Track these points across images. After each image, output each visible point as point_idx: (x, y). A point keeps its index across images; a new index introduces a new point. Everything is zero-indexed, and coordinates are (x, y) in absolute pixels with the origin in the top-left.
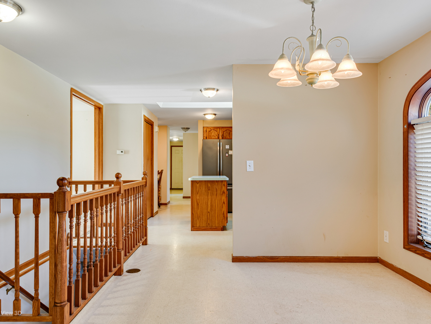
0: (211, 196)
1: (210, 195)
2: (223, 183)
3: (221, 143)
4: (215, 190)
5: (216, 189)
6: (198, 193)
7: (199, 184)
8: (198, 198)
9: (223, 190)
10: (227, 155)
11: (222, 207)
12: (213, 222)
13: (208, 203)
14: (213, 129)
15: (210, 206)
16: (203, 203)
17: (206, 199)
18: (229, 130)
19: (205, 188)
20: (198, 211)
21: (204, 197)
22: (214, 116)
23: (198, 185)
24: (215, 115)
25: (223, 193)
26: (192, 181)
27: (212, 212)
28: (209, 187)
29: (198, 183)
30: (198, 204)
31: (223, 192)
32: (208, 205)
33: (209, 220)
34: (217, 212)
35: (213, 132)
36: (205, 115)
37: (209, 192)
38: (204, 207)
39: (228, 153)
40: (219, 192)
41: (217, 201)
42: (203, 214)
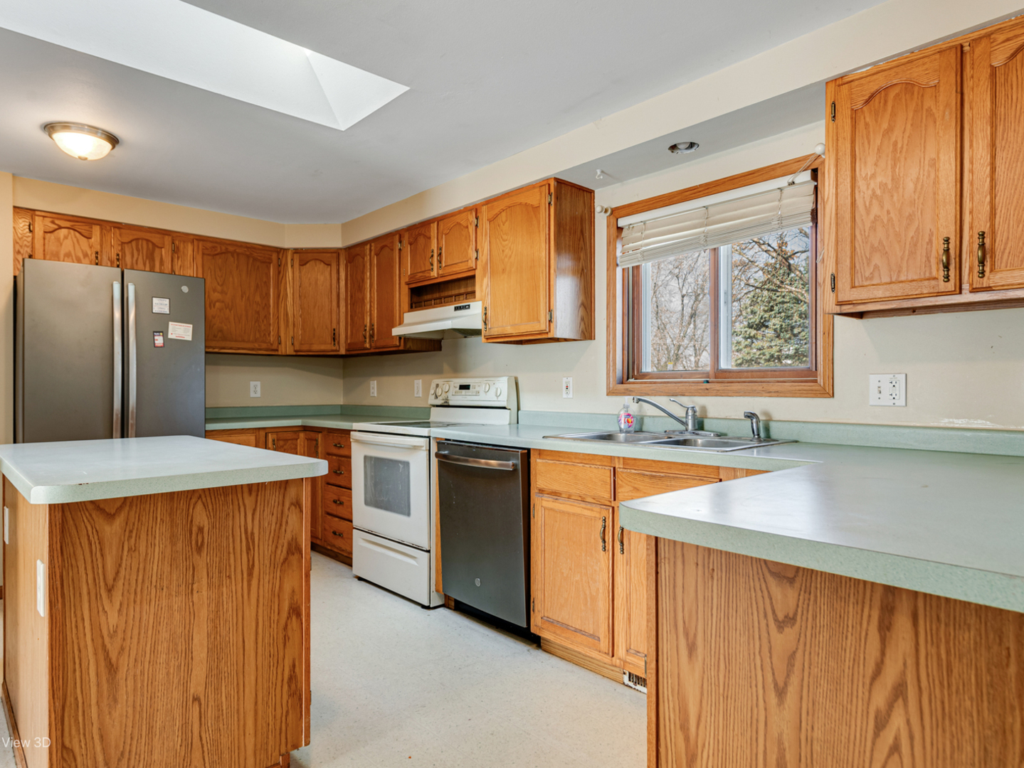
0: (210, 586)
1: (205, 581)
2: (292, 492)
3: (131, 289)
4: (241, 545)
5: (250, 538)
6: (109, 591)
7: (119, 522)
8: (113, 618)
9: (289, 536)
10: (159, 340)
11: (286, 639)
12: (226, 756)
13: (189, 638)
14: (68, 224)
15: (204, 655)
16: (153, 651)
17: (177, 615)
18: (148, 241)
19: (173, 540)
20: (116, 714)
21: (164, 603)
22: (107, 146)
23: (112, 530)
24: (114, 140)
25: (290, 552)
26: (63, 507)
27: (217, 690)
28: (201, 530)
29: (110, 517)
30: (112, 669)
31: (289, 544)
32: (189, 653)
33: (197, 754)
34: (250, 679)
35: (66, 238)
36: (49, 128)
37: (201, 562)
38: (161, 676)
39: (164, 333)
40: (264, 551)
41: (250, 613)
42: (150, 729)
